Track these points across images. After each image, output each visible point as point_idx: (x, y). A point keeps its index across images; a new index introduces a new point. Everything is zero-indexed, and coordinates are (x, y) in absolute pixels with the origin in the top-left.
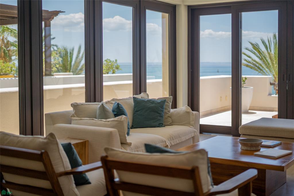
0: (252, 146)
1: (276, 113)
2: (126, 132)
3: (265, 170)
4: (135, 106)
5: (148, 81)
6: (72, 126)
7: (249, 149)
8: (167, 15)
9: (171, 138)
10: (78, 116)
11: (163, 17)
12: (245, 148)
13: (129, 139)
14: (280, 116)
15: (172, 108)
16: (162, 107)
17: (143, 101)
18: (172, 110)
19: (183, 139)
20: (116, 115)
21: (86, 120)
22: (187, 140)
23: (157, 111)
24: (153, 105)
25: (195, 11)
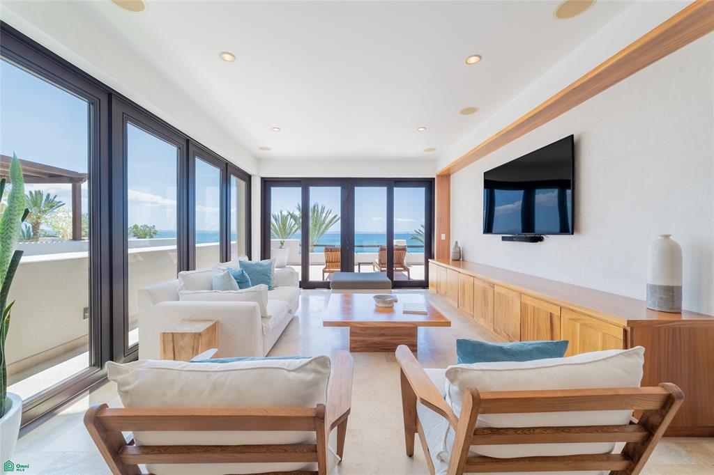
8: (244, 182)
14: (342, 271)
16: (270, 269)
17: (251, 265)
23: (265, 275)
24: (261, 268)
25: (267, 183)
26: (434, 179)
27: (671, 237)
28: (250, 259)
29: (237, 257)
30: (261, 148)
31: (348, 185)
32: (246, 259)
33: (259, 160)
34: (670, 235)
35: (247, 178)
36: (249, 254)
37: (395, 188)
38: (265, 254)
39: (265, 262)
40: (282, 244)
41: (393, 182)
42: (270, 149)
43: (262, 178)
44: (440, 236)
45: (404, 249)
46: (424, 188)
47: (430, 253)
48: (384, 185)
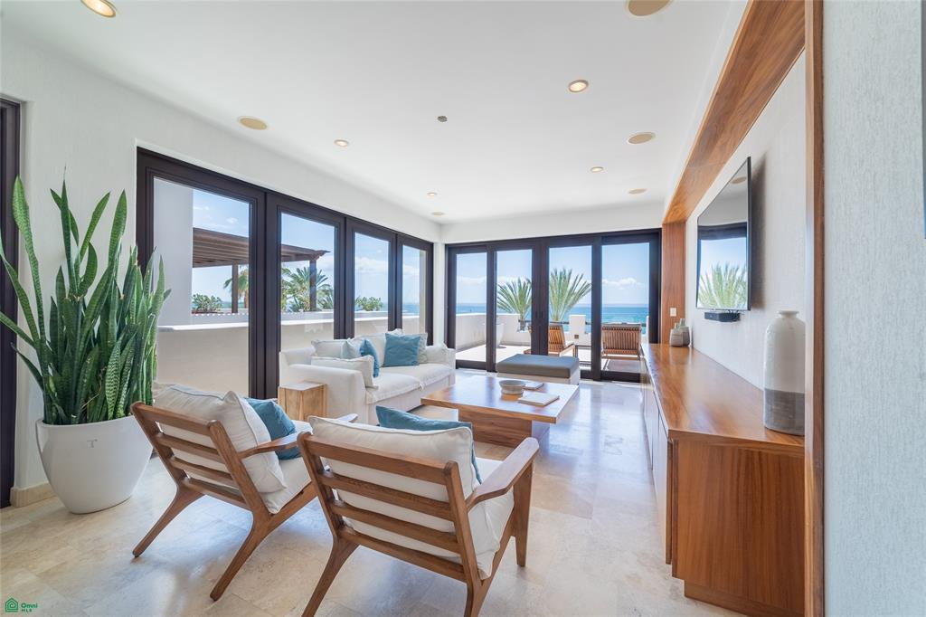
0: (514, 389)
1: (529, 348)
2: (372, 373)
3: (531, 422)
4: (387, 343)
5: (404, 317)
6: (312, 367)
7: (511, 393)
8: (424, 252)
9: (425, 378)
10: (319, 355)
11: (421, 255)
12: (506, 392)
13: (375, 382)
14: (533, 352)
15: (428, 345)
16: (416, 344)
17: (396, 338)
18: (427, 347)
19: (438, 378)
20: (363, 354)
21: (328, 360)
22: (442, 380)
23: (409, 349)
24: (406, 342)
25: (453, 250)
26: (661, 229)
27: (798, 316)
30: (435, 214)
31: (540, 247)
33: (441, 226)
34: (796, 313)
35: (428, 247)
37: (603, 247)
41: (600, 239)
42: (442, 214)
43: (446, 245)
44: (668, 312)
45: (637, 329)
46: (648, 244)
47: (654, 338)
48: (589, 245)
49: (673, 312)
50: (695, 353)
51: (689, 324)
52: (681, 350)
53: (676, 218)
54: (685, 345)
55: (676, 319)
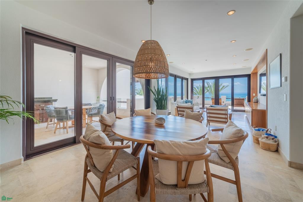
8: (186, 81)
26: (250, 74)
28: (188, 99)
29: (185, 98)
31: (217, 79)
32: (187, 99)
33: (190, 74)
35: (187, 79)
36: (188, 98)
37: (234, 79)
38: (192, 98)
39: (191, 100)
40: (198, 97)
41: (234, 77)
43: (191, 79)
44: (253, 94)
45: (243, 99)
46: (247, 78)
47: (249, 101)
48: (230, 78)
49: (254, 95)
50: (260, 104)
51: (258, 98)
52: (256, 103)
53: (255, 71)
54: (257, 102)
55: (255, 96)
